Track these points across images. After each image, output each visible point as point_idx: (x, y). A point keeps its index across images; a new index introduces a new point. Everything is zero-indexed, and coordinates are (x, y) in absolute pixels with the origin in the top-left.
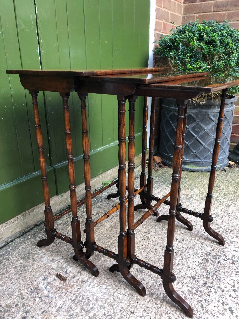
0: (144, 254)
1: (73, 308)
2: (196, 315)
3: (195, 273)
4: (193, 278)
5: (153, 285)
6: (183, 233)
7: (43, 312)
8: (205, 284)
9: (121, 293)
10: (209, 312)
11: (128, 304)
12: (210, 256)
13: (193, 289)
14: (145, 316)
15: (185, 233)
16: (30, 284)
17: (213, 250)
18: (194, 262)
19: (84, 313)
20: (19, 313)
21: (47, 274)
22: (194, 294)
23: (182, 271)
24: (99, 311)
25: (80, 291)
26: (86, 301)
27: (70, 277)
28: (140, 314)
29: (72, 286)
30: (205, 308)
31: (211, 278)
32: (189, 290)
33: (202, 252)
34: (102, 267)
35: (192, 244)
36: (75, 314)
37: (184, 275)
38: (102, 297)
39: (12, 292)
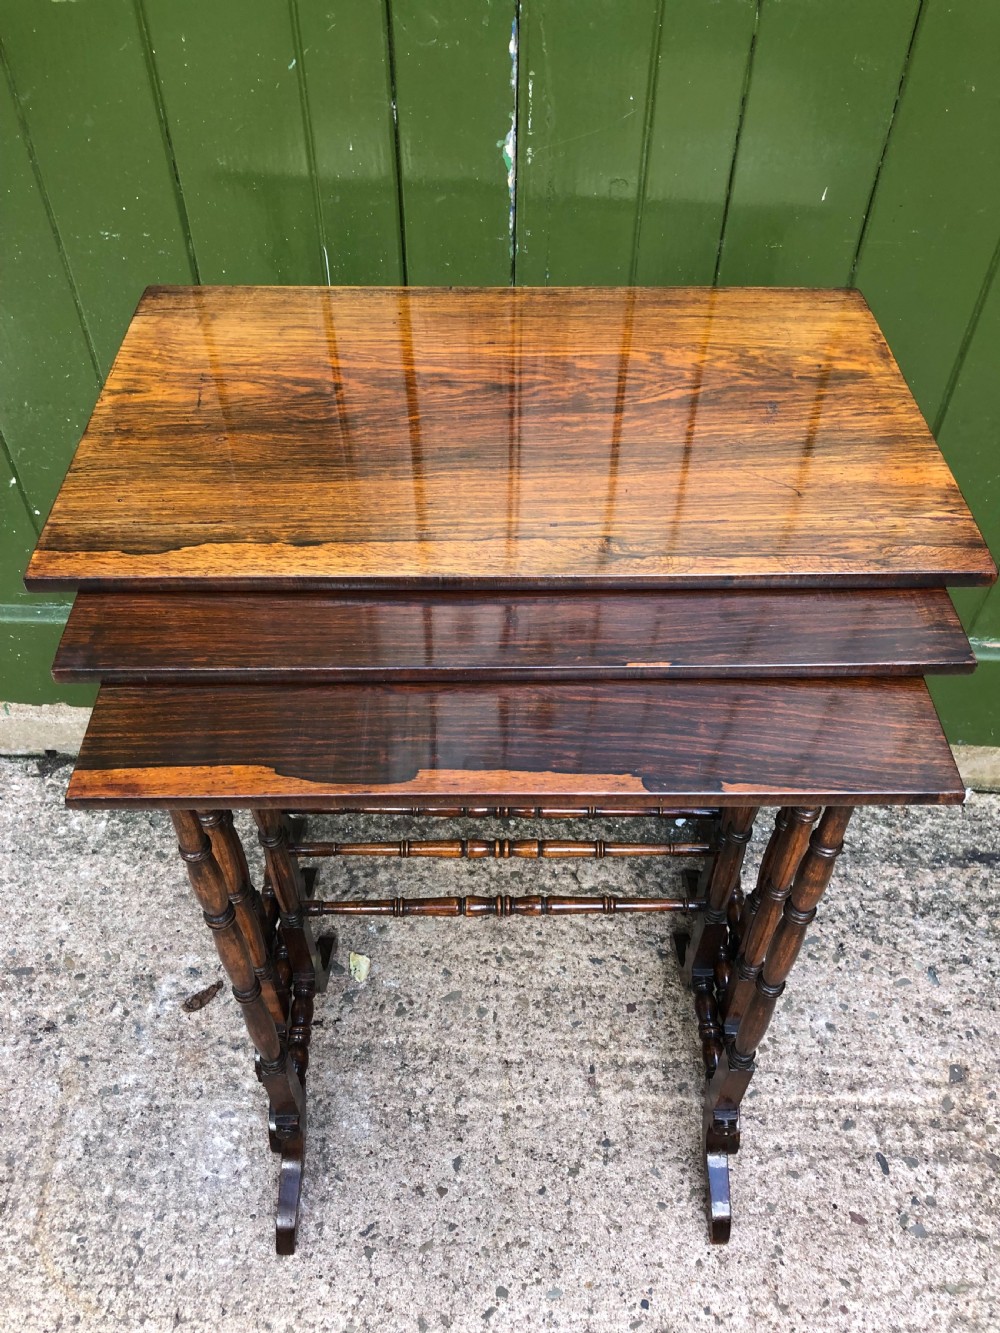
0: (467, 1208)
1: (126, 1126)
6: (707, 1311)
7: (85, 1058)
9: (236, 1237)
11: (203, 1287)
15: (719, 1321)
16: (160, 949)
19: (120, 1171)
20: (57, 1003)
21: (212, 966)
24: (143, 1208)
25: (190, 1102)
27: (235, 1033)
29: (202, 1065)
34: (320, 1101)
36: (109, 1146)
38: (199, 1184)
39: (114, 930)
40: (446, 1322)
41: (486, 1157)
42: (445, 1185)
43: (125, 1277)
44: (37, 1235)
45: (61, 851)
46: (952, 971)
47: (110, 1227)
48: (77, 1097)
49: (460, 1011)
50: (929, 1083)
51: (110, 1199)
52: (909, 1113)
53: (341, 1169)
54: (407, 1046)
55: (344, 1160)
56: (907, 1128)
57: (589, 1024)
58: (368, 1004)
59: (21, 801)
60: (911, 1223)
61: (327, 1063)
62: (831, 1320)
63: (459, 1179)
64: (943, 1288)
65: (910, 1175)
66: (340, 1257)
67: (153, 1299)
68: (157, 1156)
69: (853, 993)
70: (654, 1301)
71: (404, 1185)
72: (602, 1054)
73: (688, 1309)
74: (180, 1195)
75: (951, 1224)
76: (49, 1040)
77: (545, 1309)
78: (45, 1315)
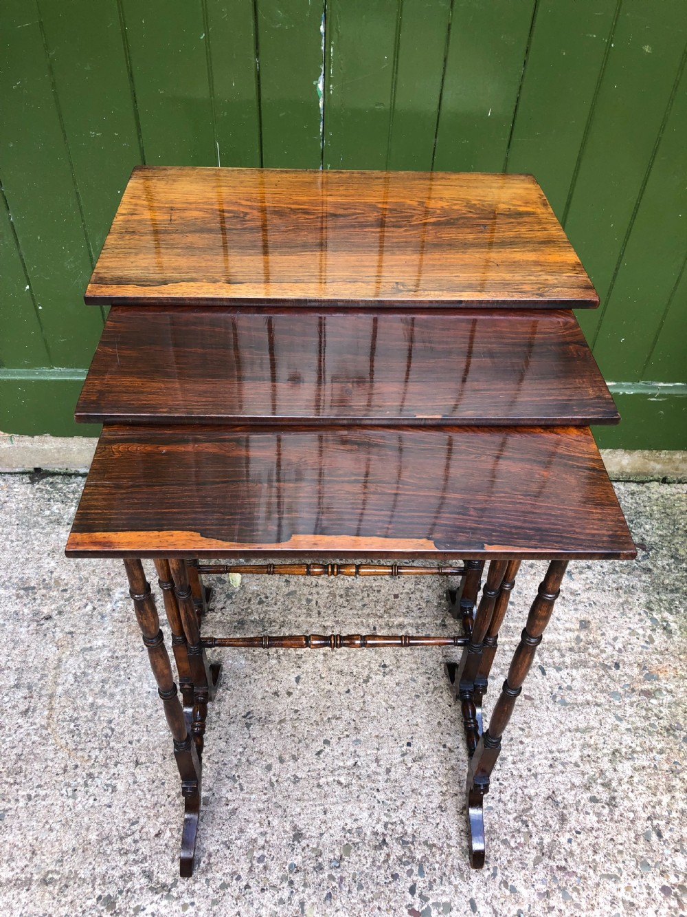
0: (305, 701)
1: (99, 667)
2: (196, 882)
3: (315, 833)
4: (298, 836)
5: (225, 764)
6: (444, 746)
7: (71, 633)
8: (295, 869)
10: (215, 908)
11: (151, 746)
12: (403, 848)
13: (263, 847)
14: (141, 788)
15: (451, 751)
16: (112, 575)
17: (431, 846)
18: (354, 817)
19: (97, 690)
20: (51, 605)
22: (249, 856)
23: (303, 804)
24: (113, 708)
25: (137, 653)
26: (123, 677)
28: (141, 779)
30: (224, 895)
31: (326, 875)
32: (255, 840)
33: (407, 822)
35: (414, 787)
36: (89, 678)
37: (294, 813)
38: (145, 695)
39: (84, 565)
40: (295, 758)
41: (315, 676)
42: (291, 690)
43: (104, 743)
44: (49, 725)
45: (47, 524)
46: (581, 573)
47: (93, 719)
48: (68, 653)
49: (296, 602)
50: (567, 630)
51: (92, 705)
52: (556, 645)
53: (229, 685)
54: (266, 620)
55: (231, 680)
56: (555, 652)
57: (372, 605)
58: (241, 599)
59: (20, 498)
60: (558, 699)
61: (218, 631)
62: (513, 747)
63: (299, 687)
64: (577, 730)
65: (558, 675)
66: (232, 729)
67: (122, 754)
68: (118, 681)
69: (525, 585)
70: (414, 742)
71: (267, 692)
72: (380, 621)
73: (433, 746)
74: (134, 700)
75: (580, 699)
76: (47, 624)
77: (352, 749)
78: (57, 766)
